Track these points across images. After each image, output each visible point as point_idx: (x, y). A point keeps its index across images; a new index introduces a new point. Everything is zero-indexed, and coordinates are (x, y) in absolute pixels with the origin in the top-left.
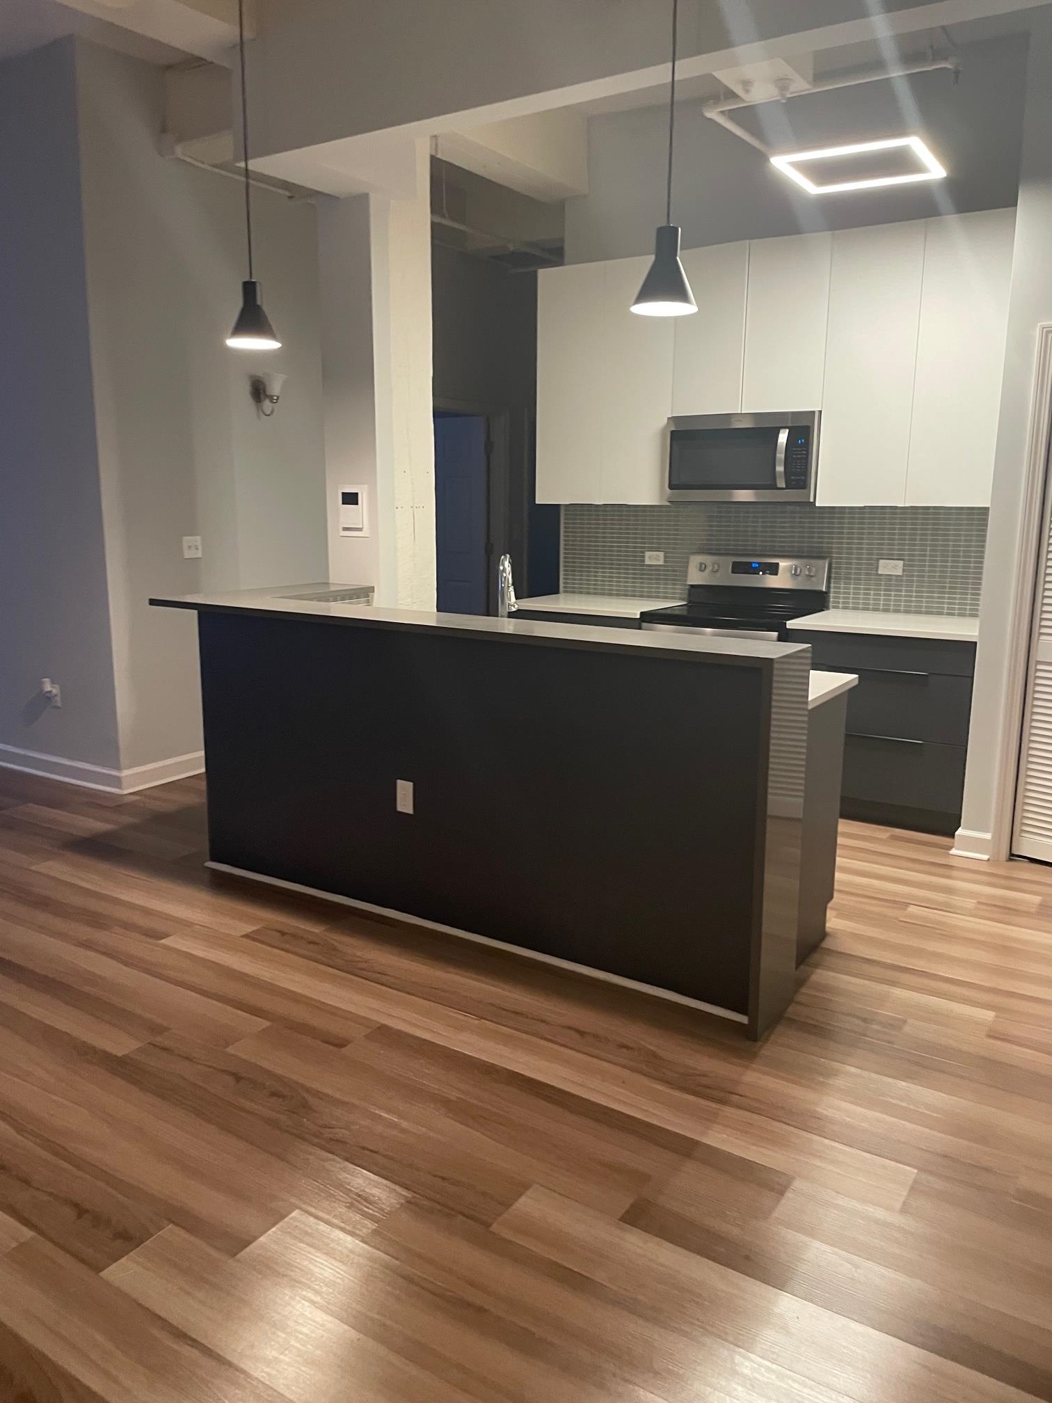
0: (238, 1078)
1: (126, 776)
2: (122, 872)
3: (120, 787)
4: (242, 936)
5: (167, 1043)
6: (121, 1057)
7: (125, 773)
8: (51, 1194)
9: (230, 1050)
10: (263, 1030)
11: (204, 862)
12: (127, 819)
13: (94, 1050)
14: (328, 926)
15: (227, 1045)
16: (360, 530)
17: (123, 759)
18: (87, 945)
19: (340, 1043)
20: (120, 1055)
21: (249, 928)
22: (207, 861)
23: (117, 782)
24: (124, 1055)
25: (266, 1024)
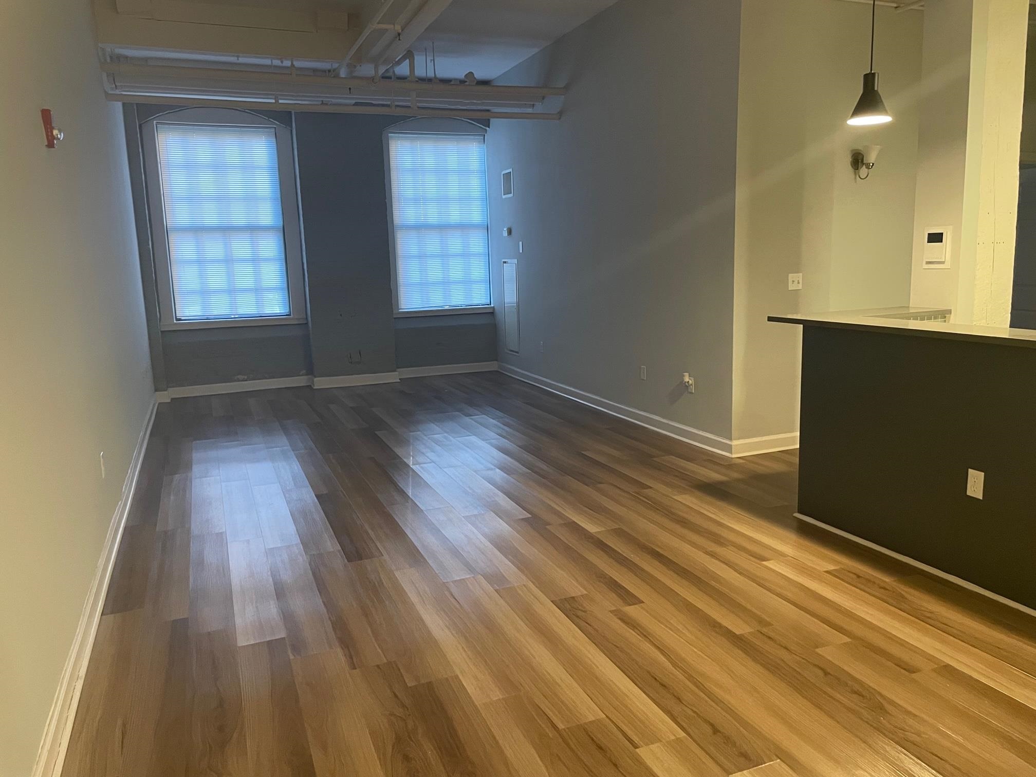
0: (826, 673)
1: (737, 445)
2: (733, 510)
3: (731, 453)
4: (825, 572)
5: (772, 634)
6: (738, 635)
7: (734, 443)
8: (695, 712)
9: (818, 650)
10: (845, 643)
11: (794, 513)
12: (736, 475)
13: (720, 626)
14: (896, 579)
15: (817, 647)
16: (943, 263)
17: (734, 433)
18: (713, 555)
19: (911, 670)
20: (737, 633)
21: (831, 567)
22: (795, 513)
23: (729, 448)
24: (741, 634)
25: (847, 640)
